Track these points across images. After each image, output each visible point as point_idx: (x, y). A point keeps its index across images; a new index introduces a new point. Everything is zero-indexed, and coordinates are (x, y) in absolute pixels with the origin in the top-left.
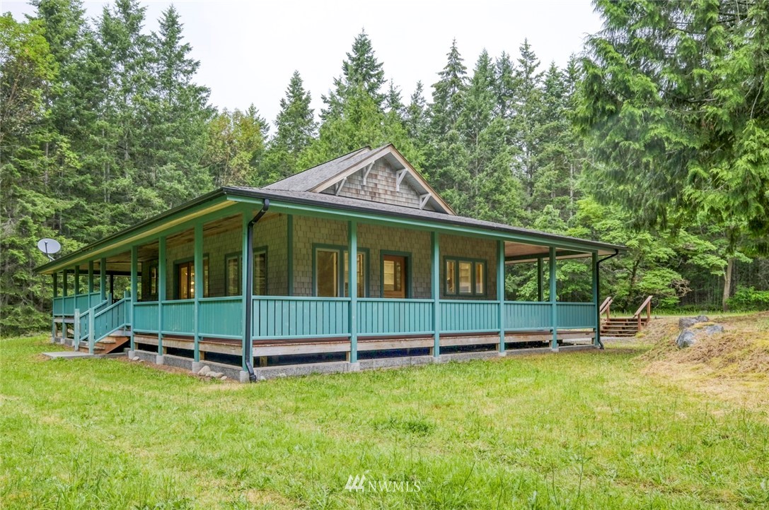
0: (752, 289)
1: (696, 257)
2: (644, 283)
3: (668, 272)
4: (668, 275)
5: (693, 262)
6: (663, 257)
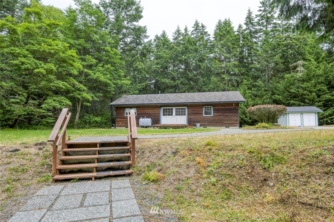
0: (91, 116)
1: (75, 93)
2: (46, 105)
3: (64, 99)
4: (63, 101)
5: (74, 96)
6: (62, 88)
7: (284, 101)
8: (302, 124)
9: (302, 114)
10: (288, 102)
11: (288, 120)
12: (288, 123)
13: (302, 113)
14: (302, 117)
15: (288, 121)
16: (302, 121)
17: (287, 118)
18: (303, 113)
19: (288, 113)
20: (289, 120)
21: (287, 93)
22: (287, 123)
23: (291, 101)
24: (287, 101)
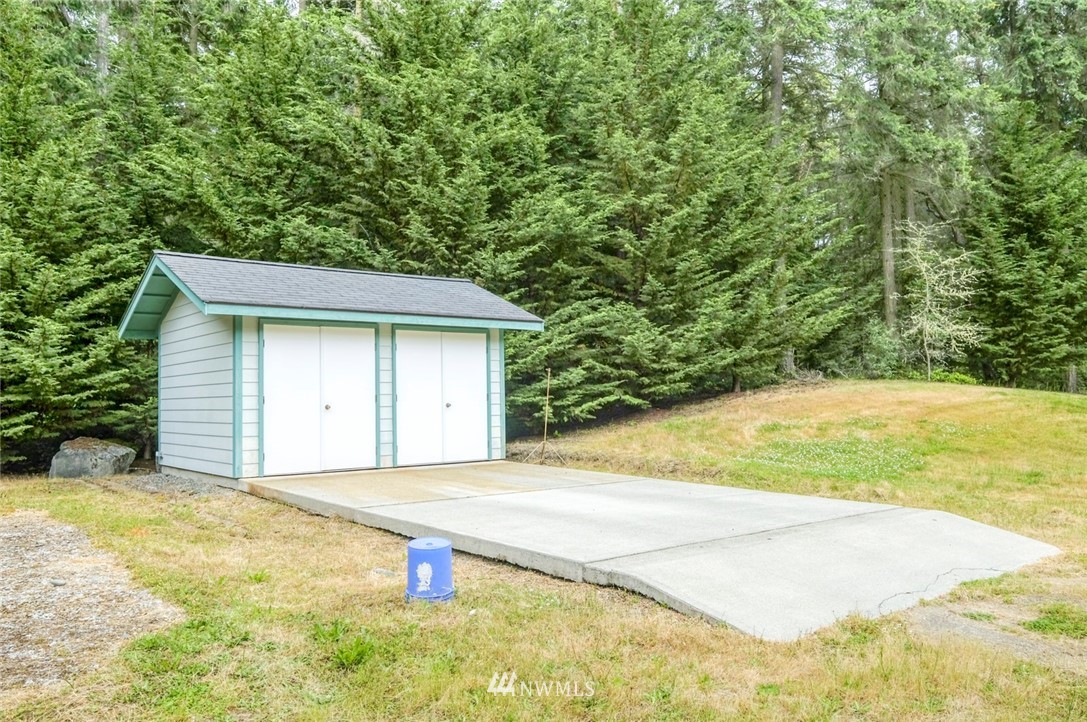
7: (231, 219)
8: (386, 450)
9: (385, 342)
10: (261, 231)
11: (248, 403)
12: (248, 444)
13: (387, 330)
14: (385, 364)
15: (248, 417)
16: (386, 413)
17: (248, 375)
18: (394, 327)
19: (260, 324)
20: (261, 400)
21: (258, 147)
22: (236, 436)
23: (288, 228)
24: (257, 224)
